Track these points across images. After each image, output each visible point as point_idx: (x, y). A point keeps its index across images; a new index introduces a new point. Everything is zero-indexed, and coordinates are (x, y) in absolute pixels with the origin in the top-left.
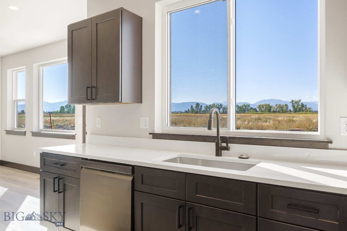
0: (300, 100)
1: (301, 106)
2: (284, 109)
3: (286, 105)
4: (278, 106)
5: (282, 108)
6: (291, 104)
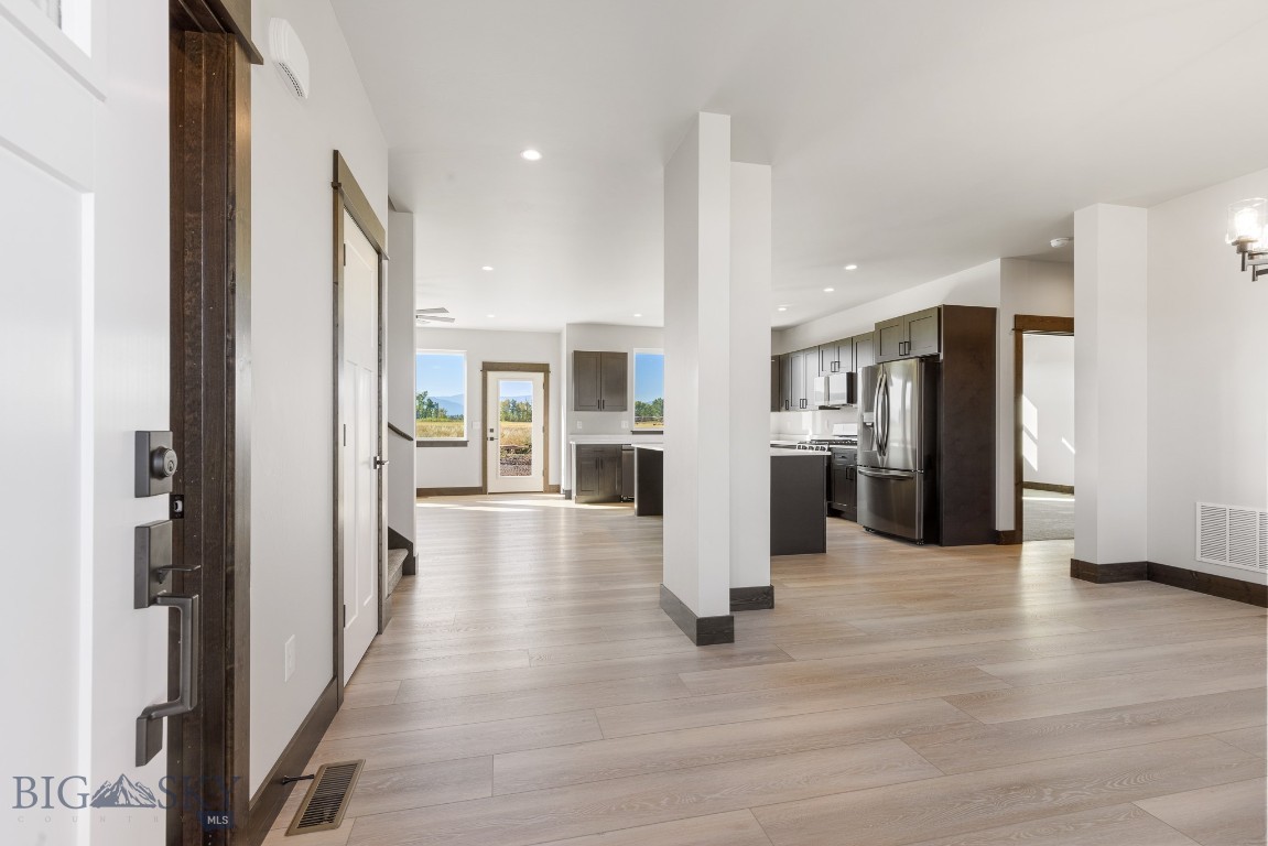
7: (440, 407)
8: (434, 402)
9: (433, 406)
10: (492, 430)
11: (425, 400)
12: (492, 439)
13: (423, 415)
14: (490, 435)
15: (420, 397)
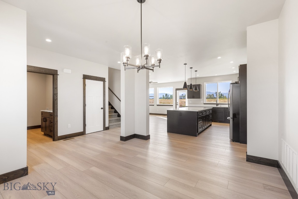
0: (220, 92)
1: (221, 95)
2: (212, 97)
3: (213, 95)
4: (208, 95)
5: (211, 96)
6: (216, 94)
7: (224, 96)
8: (223, 94)
9: (222, 95)
10: (178, 103)
11: (220, 94)
12: (178, 105)
13: (220, 98)
14: (177, 104)
15: (219, 93)
